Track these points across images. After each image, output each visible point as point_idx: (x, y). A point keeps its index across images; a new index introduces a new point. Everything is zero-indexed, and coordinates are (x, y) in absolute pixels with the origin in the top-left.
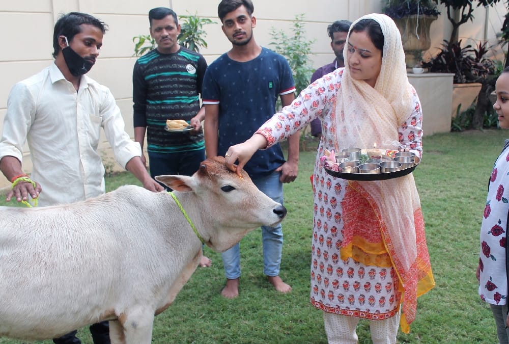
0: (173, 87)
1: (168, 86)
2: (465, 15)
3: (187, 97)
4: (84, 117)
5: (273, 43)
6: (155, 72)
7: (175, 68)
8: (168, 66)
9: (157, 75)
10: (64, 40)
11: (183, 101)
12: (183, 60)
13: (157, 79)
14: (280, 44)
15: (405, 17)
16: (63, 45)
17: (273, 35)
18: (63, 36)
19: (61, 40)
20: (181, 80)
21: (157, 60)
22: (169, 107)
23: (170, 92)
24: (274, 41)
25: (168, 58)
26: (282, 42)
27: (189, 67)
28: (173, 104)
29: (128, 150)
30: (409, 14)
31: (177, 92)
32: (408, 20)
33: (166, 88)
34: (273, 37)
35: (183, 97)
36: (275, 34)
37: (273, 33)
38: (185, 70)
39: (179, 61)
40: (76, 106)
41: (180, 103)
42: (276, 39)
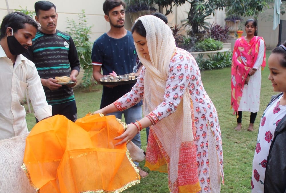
0: (57, 58)
1: (54, 57)
2: (168, 11)
3: (66, 65)
4: (17, 83)
5: (68, 27)
6: (43, 47)
7: (57, 44)
8: (52, 43)
9: (45, 48)
10: (10, 30)
11: (64, 67)
12: (61, 38)
13: (46, 51)
14: (73, 28)
15: (139, 12)
16: (9, 33)
17: (68, 22)
18: (10, 28)
19: (8, 29)
20: (62, 52)
21: (43, 38)
22: (56, 71)
23: (55, 61)
24: (69, 26)
25: (51, 37)
26: (74, 27)
27: (65, 43)
28: (59, 70)
29: (45, 111)
30: (141, 10)
31: (60, 61)
32: (141, 13)
33: (52, 58)
34: (68, 23)
35: (64, 64)
36: (69, 22)
37: (68, 21)
38: (64, 46)
39: (58, 39)
40: (12, 76)
41: (62, 69)
42: (70, 25)
